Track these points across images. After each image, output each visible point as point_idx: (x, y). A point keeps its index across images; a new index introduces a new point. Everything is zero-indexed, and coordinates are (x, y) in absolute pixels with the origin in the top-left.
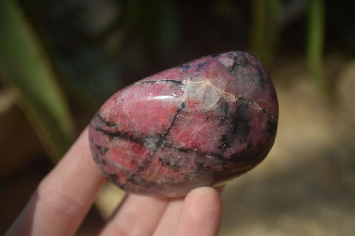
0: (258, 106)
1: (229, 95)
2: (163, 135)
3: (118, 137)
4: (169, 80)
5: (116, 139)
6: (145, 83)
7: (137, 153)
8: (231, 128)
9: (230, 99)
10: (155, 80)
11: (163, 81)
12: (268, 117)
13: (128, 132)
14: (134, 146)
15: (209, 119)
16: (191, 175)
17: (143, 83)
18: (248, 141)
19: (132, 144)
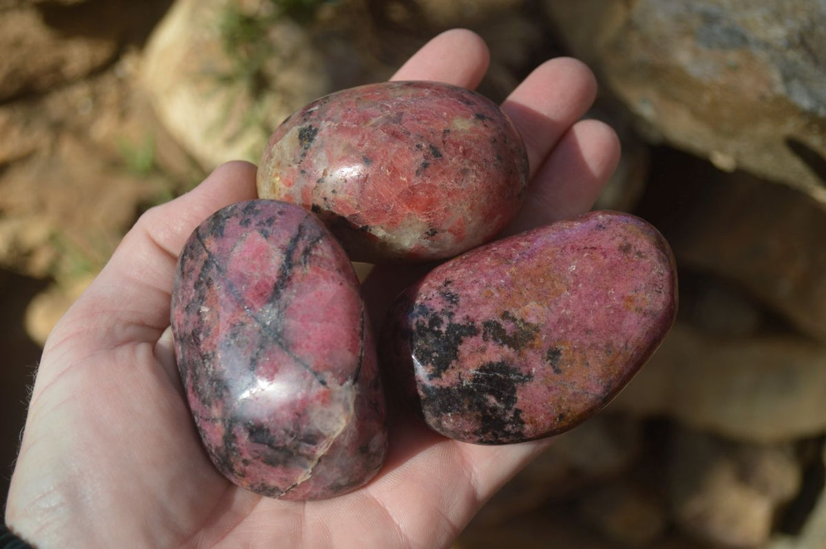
0: (304, 480)
1: (327, 447)
2: (280, 340)
3: (284, 263)
4: (361, 361)
5: (282, 258)
6: (362, 319)
7: (256, 288)
8: (278, 443)
9: (321, 447)
10: (364, 337)
11: (362, 351)
12: (284, 489)
13: (291, 284)
14: (266, 285)
15: (297, 417)
16: (212, 366)
17: (363, 317)
18: (255, 461)
19: (271, 284)
